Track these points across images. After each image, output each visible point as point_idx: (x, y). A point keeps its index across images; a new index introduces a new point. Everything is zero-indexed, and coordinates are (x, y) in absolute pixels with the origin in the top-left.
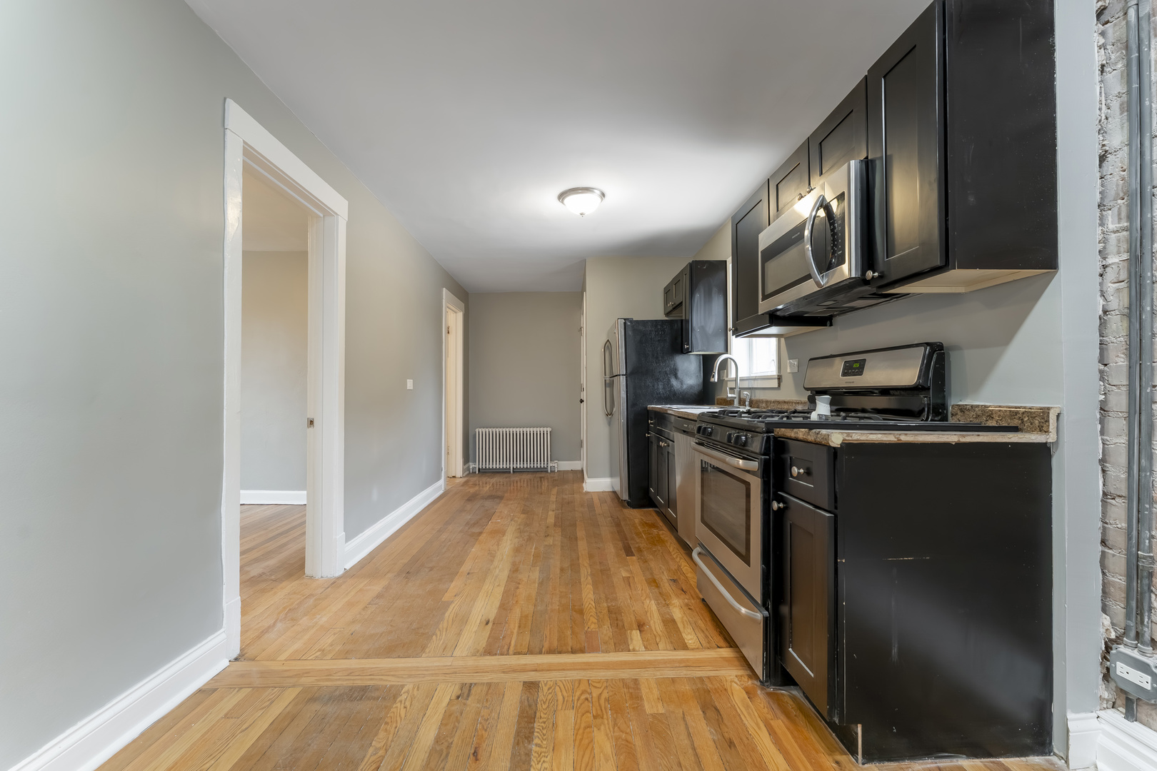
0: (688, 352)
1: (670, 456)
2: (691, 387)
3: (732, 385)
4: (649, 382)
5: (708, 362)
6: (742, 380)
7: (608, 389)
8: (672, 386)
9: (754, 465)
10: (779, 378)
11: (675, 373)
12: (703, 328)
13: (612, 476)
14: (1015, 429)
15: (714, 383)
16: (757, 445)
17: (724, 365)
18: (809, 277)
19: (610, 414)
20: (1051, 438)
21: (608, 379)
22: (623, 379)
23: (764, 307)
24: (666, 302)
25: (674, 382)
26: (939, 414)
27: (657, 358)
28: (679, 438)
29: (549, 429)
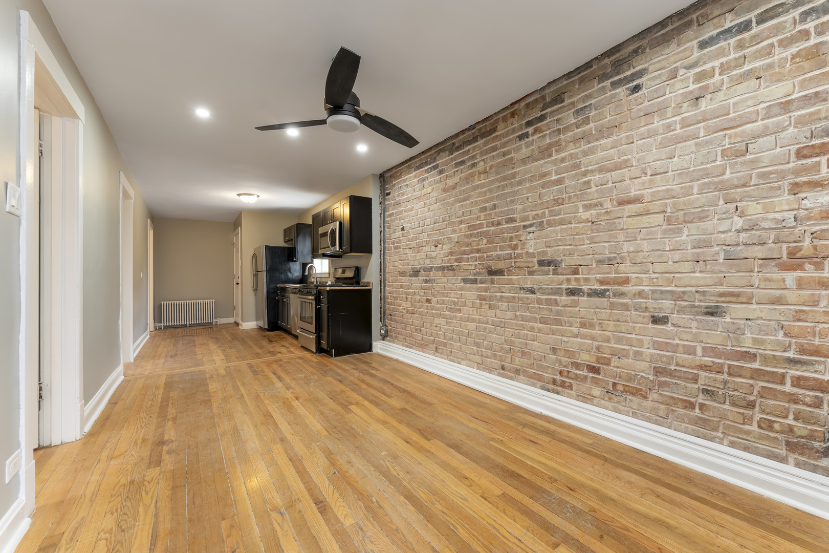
0: (295, 261)
1: (288, 304)
2: (297, 276)
3: (314, 276)
4: (277, 274)
5: (304, 265)
6: (317, 274)
7: (254, 277)
8: (288, 276)
9: (313, 297)
10: (329, 274)
11: (289, 270)
12: (302, 252)
13: (257, 320)
14: (367, 286)
15: (306, 275)
16: (314, 292)
17: (311, 268)
18: (329, 247)
19: (256, 290)
20: (371, 288)
21: (254, 273)
22: (265, 273)
23: (321, 252)
24: (285, 237)
25: (289, 275)
26: (358, 283)
27: (281, 263)
28: (292, 296)
29: (214, 300)
